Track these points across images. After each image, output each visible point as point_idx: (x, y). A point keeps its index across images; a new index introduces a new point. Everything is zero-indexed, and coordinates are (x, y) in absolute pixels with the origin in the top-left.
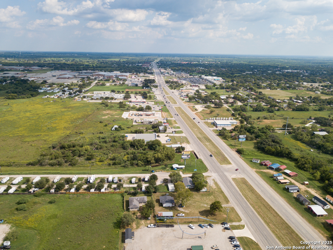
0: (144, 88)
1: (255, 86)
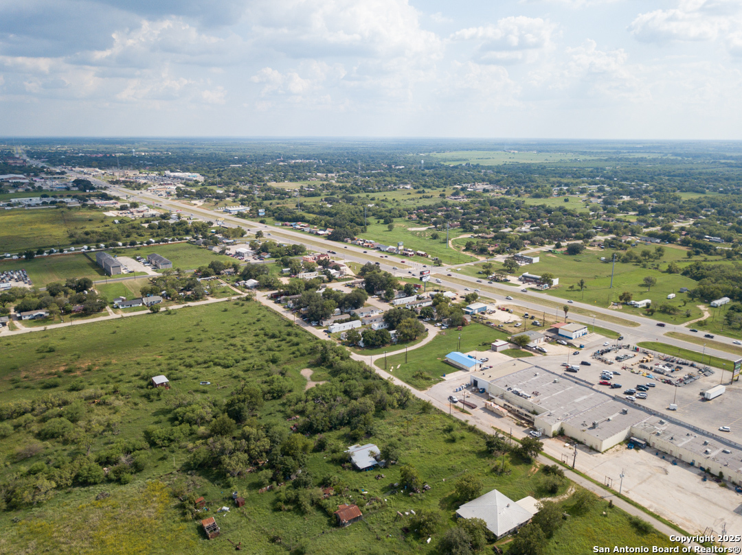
0: (88, 191)
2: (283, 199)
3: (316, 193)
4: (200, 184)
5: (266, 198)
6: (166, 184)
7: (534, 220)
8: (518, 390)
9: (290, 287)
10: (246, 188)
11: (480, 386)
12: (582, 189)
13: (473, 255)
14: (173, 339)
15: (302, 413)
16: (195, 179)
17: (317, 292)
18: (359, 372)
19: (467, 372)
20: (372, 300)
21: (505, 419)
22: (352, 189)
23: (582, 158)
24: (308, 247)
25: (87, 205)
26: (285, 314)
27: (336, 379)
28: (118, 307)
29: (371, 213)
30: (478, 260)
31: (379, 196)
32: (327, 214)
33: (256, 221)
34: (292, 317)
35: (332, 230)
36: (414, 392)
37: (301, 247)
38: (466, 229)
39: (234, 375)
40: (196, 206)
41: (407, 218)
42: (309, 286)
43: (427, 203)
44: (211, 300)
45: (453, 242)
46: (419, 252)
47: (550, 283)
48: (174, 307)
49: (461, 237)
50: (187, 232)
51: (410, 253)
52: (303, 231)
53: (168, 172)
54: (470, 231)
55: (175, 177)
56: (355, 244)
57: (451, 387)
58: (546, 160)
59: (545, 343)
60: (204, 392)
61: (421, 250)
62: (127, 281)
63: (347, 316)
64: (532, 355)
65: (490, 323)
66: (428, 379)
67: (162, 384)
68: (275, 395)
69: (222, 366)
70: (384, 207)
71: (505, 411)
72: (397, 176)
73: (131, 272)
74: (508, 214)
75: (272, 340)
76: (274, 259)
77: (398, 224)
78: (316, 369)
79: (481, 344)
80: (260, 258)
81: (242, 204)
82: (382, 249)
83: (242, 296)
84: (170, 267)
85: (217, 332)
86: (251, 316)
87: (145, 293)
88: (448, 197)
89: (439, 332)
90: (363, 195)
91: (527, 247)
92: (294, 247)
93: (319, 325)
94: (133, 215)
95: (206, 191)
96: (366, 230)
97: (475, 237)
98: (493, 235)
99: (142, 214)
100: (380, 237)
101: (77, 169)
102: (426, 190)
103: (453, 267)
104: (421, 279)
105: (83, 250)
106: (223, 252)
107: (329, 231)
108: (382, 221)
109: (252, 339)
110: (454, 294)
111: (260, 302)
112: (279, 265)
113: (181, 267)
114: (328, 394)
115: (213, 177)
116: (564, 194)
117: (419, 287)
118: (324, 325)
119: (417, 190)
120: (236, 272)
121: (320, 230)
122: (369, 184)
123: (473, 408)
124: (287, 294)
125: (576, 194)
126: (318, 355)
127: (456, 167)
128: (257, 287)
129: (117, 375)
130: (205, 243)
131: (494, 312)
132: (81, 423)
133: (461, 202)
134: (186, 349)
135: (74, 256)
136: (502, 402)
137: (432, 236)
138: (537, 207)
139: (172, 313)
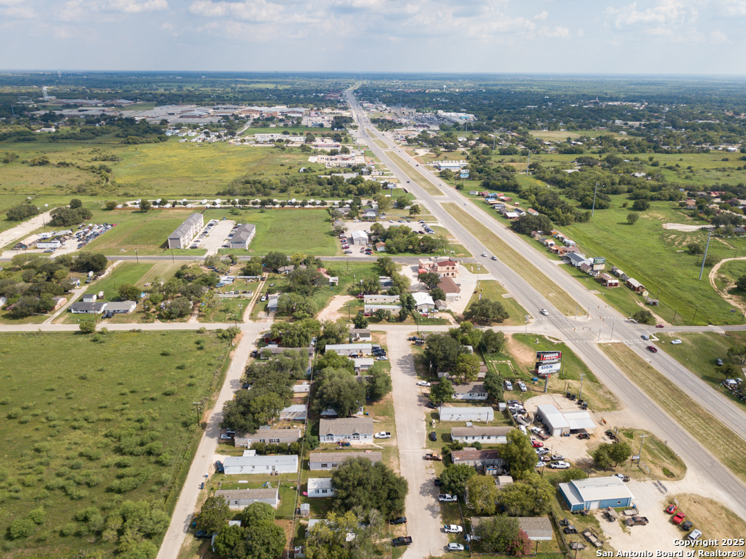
0: (336, 129)
1: (525, 125)
2: (526, 154)
3: (578, 149)
5: (505, 152)
6: (420, 126)
28: (70, 311)
31: (671, 160)
32: (557, 183)
33: (453, 186)
40: (414, 157)
41: (678, 203)
44: (191, 324)
45: (722, 267)
46: (631, 280)
50: (346, 194)
51: (612, 280)
52: (494, 208)
56: (539, 244)
62: (165, 262)
63: (296, 437)
70: (657, 180)
73: (193, 247)
76: (381, 256)
77: (653, 213)
80: (370, 251)
81: (466, 158)
82: (573, 262)
90: (646, 157)
99: (340, 162)
108: (631, 203)
121: (516, 210)
131: (644, 521)
137: (689, 247)
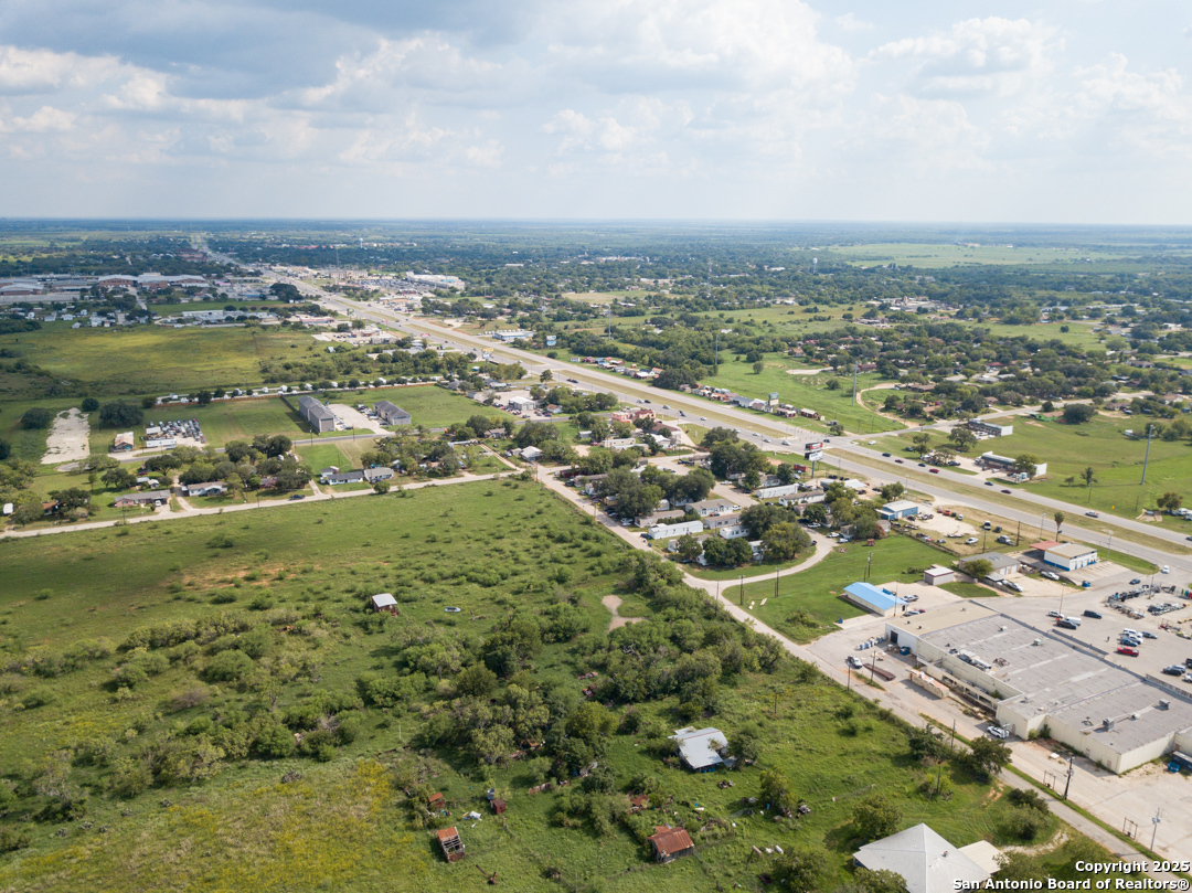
0: (291, 301)
1: (544, 287)
2: (585, 319)
3: (638, 311)
4: (458, 293)
5: (559, 318)
6: (406, 292)
7: (1006, 363)
8: (969, 654)
9: (591, 462)
10: (528, 300)
11: (901, 642)
12: (1094, 310)
13: (897, 419)
14: (407, 537)
15: (602, 667)
16: (450, 285)
17: (633, 471)
18: (697, 606)
19: (881, 618)
20: (721, 489)
21: (943, 703)
22: (697, 304)
23: (1094, 256)
24: (621, 398)
25: (290, 323)
26: (580, 505)
27: (659, 616)
28: (327, 483)
29: (726, 344)
30: (905, 427)
31: (741, 315)
32: (653, 344)
33: (543, 354)
34: (591, 510)
35: (660, 371)
36: (789, 646)
37: (609, 398)
38: (886, 373)
39: (497, 599)
40: (450, 329)
41: (786, 353)
42: (620, 461)
43: (821, 328)
44: (468, 477)
45: (863, 395)
46: (805, 410)
47: (1031, 471)
48: (411, 485)
49: (877, 387)
50: (436, 369)
51: (789, 412)
52: (615, 371)
53: (410, 274)
54: (892, 378)
55: (420, 282)
56: (696, 395)
57: (852, 641)
58: (1030, 260)
59: (1020, 575)
60: (451, 624)
61: (809, 408)
62: (343, 441)
63: (680, 513)
64: (995, 595)
65: (922, 535)
66: (813, 625)
67: (387, 607)
68: (561, 635)
69: (480, 583)
70: (747, 335)
71: (944, 689)
72: (772, 284)
73: (348, 429)
74: (959, 350)
75: (559, 546)
76: (567, 416)
77: (771, 363)
78: (627, 596)
79: (906, 571)
80: (546, 413)
81: (522, 327)
82: (742, 404)
83: (515, 473)
84: (407, 423)
85: (475, 528)
86: (527, 504)
87: (369, 462)
88: (857, 320)
89: (835, 548)
90: (714, 314)
91: (992, 407)
92: (600, 397)
93: (633, 525)
94: (356, 340)
95: (468, 305)
96: (716, 371)
97: (901, 389)
98: (932, 385)
99: (369, 338)
100: (740, 384)
101: (278, 268)
102: (821, 307)
103: (863, 438)
104: (807, 456)
105: (281, 392)
106: (489, 402)
107: (655, 373)
108: (744, 357)
109: (527, 542)
110: (863, 483)
111: (543, 484)
112: (574, 425)
113: (425, 424)
114: (644, 639)
115: (479, 282)
116: (1061, 318)
117: (803, 469)
118: (642, 526)
119: (804, 308)
120: (508, 434)
121: (642, 370)
122: (725, 296)
123: (888, 679)
124: (585, 472)
125: (1082, 319)
126: (632, 575)
127: (871, 271)
128: (539, 459)
129: (320, 589)
130: (463, 388)
131: (931, 517)
132: (265, 660)
133: (879, 329)
134: (427, 553)
135: (266, 401)
136: (940, 673)
137: (828, 384)
138: (1012, 339)
139: (408, 495)
